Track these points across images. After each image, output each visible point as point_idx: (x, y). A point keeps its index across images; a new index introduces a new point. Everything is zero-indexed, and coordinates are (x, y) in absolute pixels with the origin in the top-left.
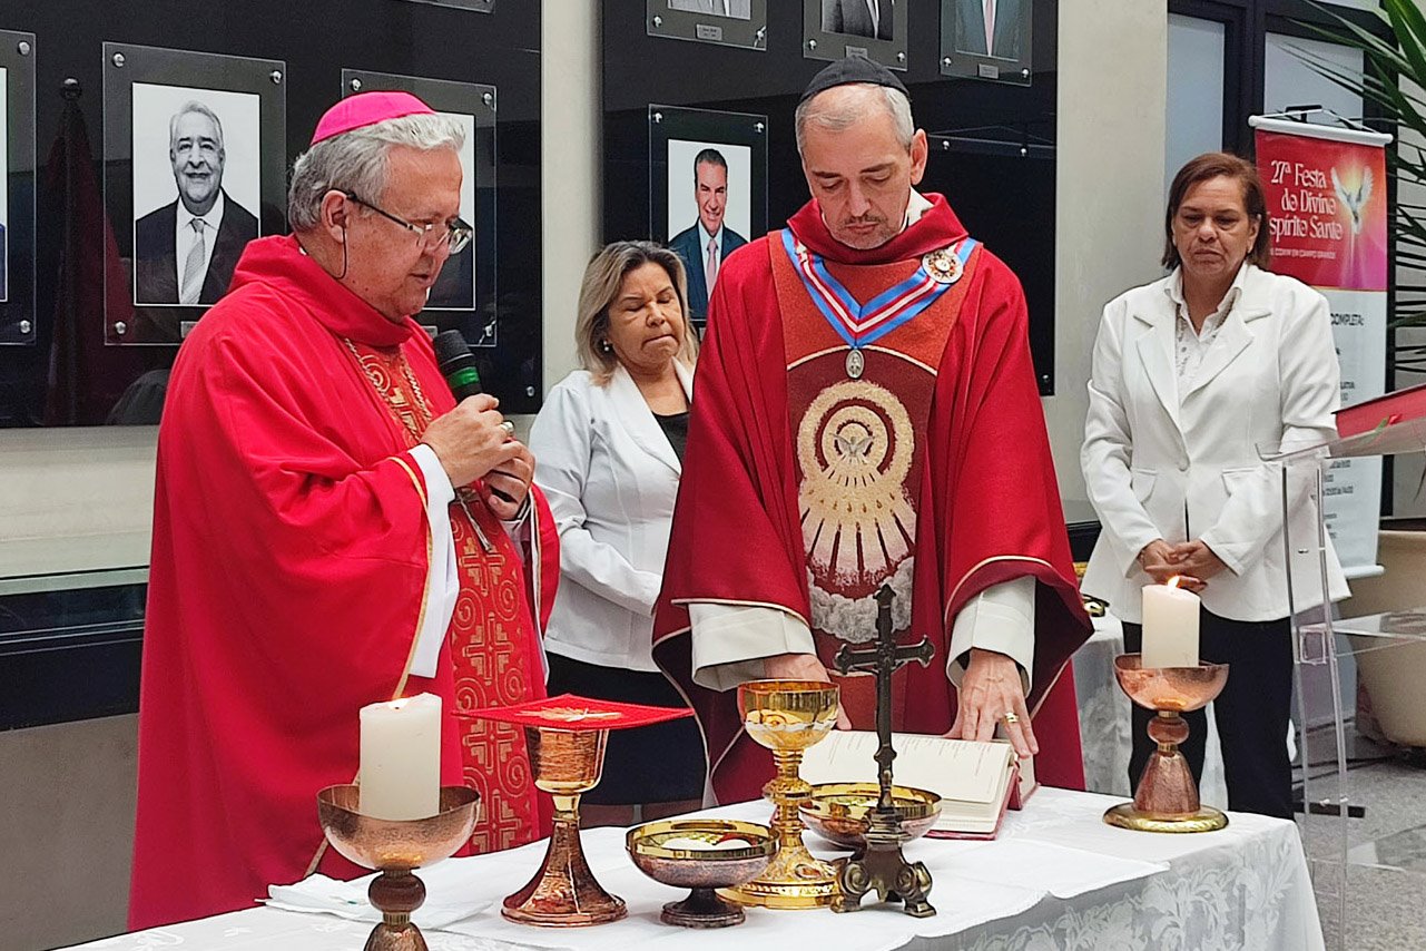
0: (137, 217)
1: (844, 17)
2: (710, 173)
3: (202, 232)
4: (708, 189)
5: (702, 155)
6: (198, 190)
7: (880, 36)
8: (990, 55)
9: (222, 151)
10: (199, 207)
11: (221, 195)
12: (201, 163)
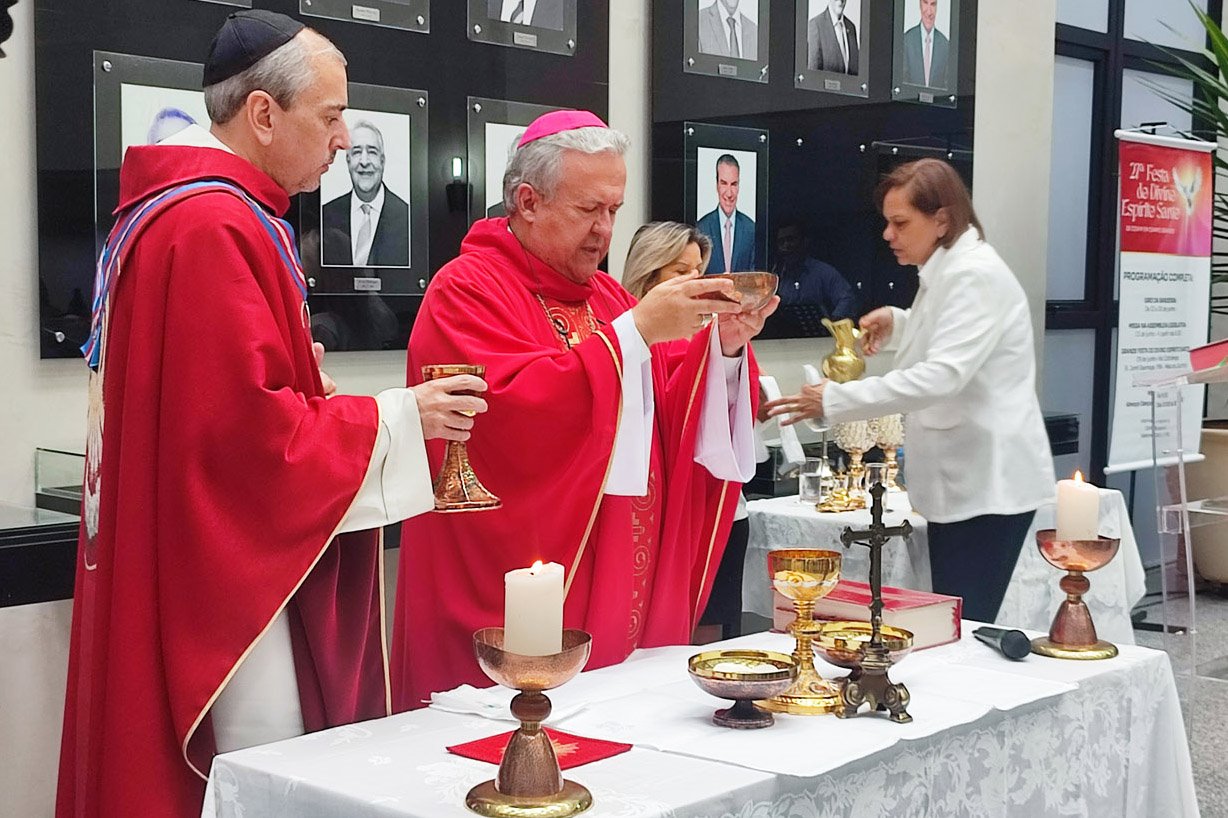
0: (323, 202)
1: (824, 58)
2: (727, 171)
3: (369, 214)
4: (725, 183)
5: (721, 159)
6: (366, 184)
7: (850, 72)
8: (927, 86)
9: (383, 156)
10: (367, 196)
11: (382, 188)
12: (368, 165)
